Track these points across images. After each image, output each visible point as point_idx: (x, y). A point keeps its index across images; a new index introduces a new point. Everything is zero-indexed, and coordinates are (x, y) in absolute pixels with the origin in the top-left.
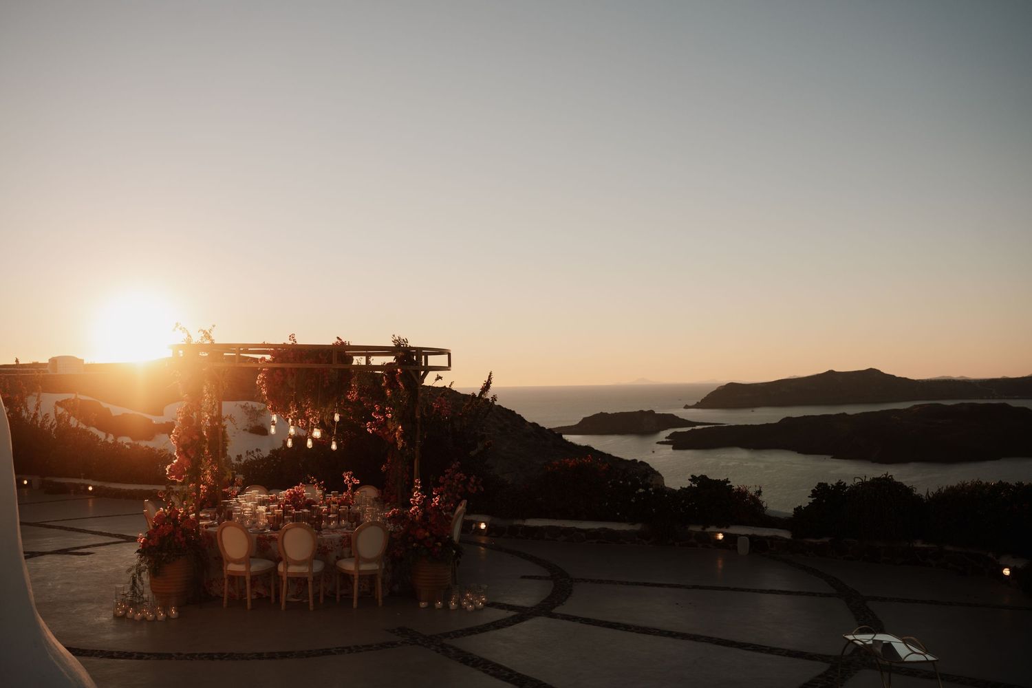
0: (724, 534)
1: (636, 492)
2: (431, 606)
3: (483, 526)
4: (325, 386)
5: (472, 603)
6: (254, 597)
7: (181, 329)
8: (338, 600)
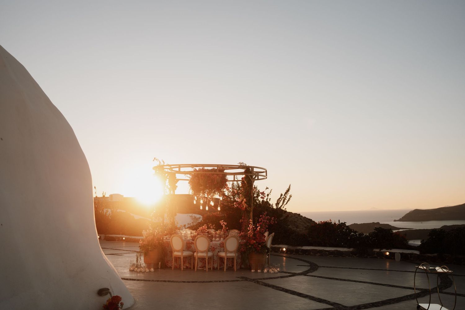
0: (389, 252)
1: (351, 235)
2: (256, 271)
3: (284, 249)
4: (215, 183)
5: (273, 271)
6: (185, 267)
7: (156, 160)
8: (218, 269)
